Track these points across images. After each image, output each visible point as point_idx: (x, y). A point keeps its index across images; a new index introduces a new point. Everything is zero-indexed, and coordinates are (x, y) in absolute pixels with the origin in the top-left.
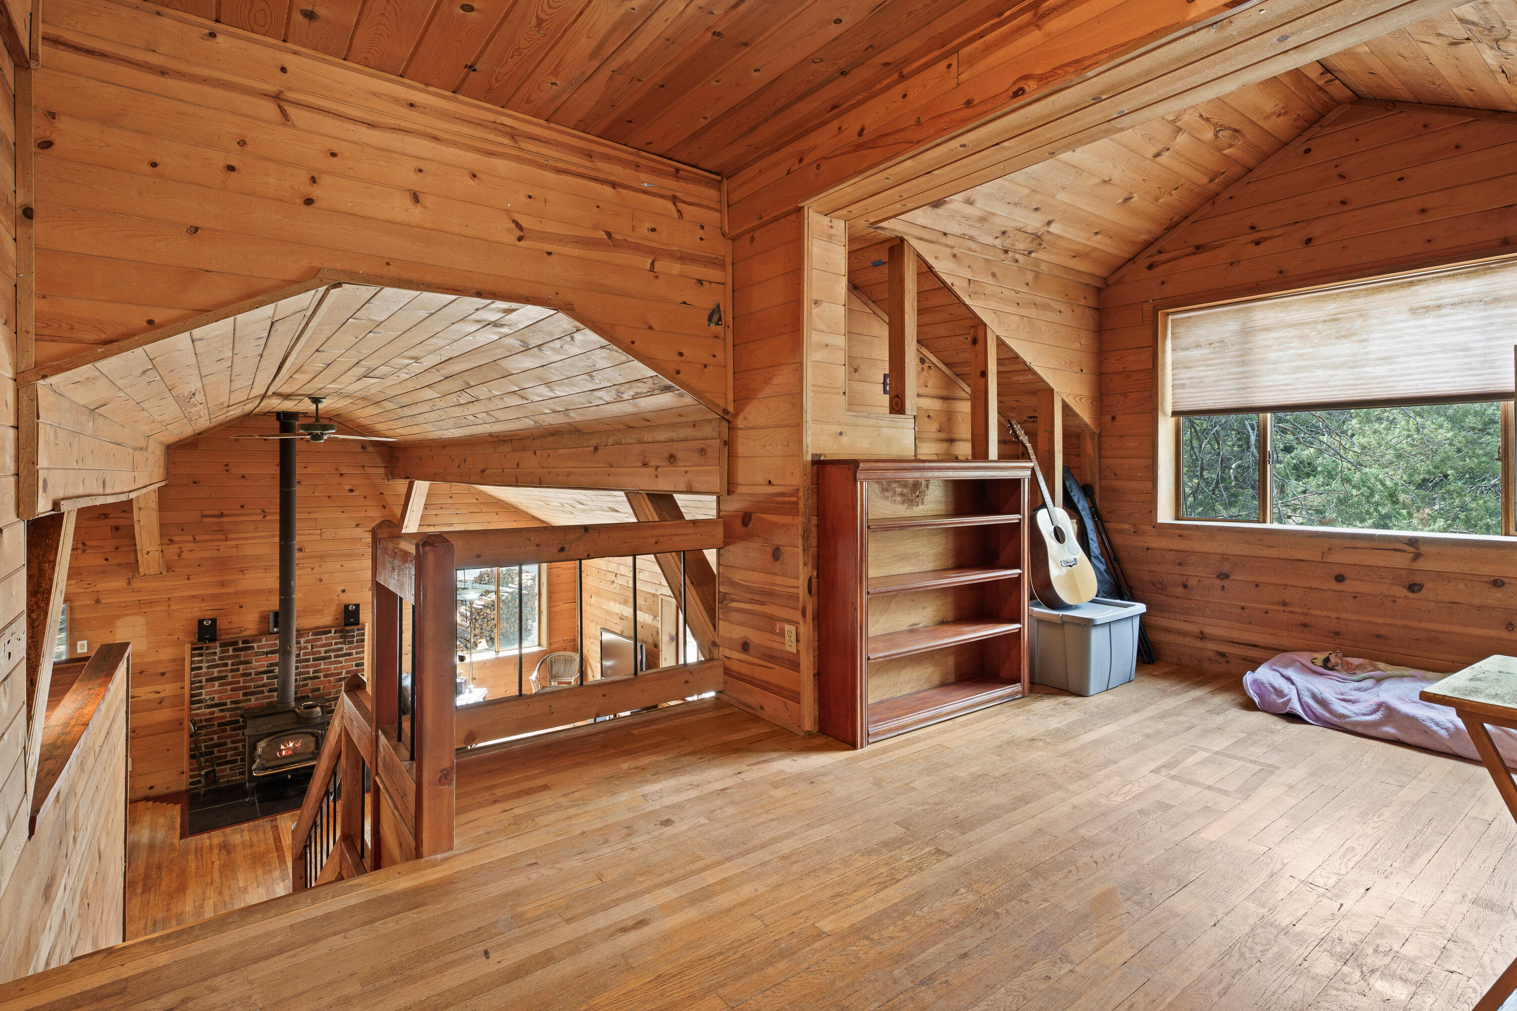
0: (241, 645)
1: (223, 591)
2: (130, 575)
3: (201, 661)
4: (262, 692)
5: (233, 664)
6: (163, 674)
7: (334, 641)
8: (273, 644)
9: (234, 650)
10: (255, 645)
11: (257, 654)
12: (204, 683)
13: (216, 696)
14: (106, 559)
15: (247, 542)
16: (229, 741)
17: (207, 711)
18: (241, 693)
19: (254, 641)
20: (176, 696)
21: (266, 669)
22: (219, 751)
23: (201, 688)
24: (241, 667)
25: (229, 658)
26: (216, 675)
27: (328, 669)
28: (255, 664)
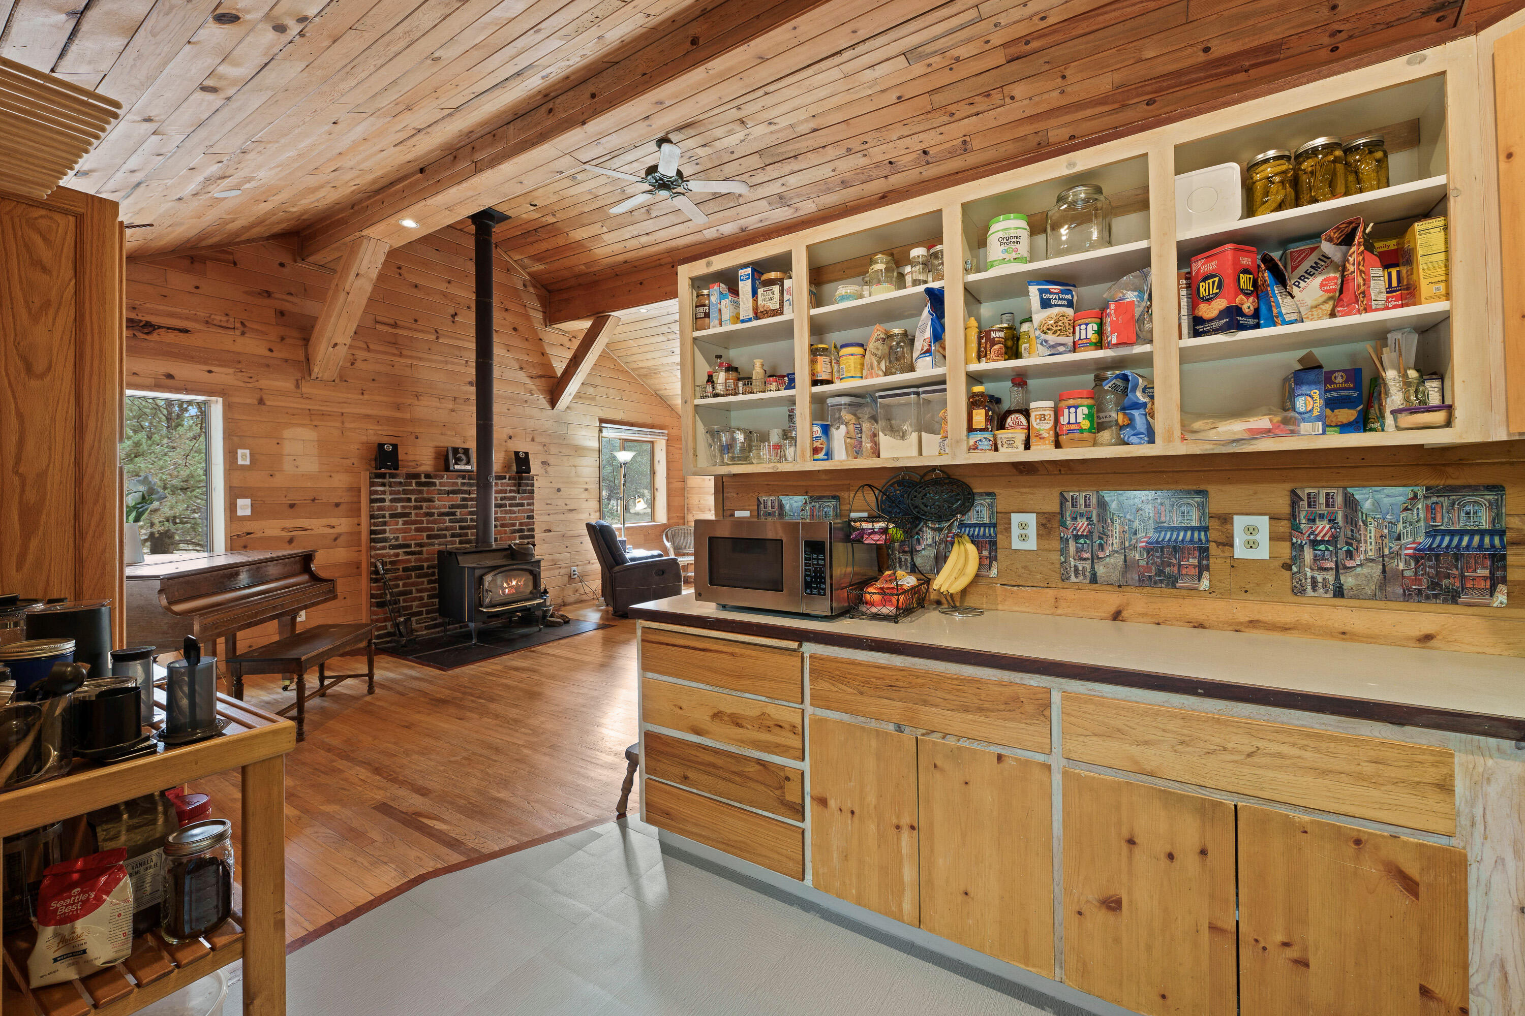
0: (423, 480)
1: (398, 415)
2: (299, 375)
3: (384, 493)
4: (445, 536)
5: (416, 501)
6: (337, 505)
7: (508, 488)
8: (454, 483)
9: (418, 484)
10: (437, 481)
11: (440, 492)
12: (387, 519)
13: (400, 535)
14: (271, 350)
15: (421, 363)
16: (414, 589)
17: (392, 552)
18: (425, 534)
19: (436, 477)
20: (351, 533)
21: (447, 510)
22: (405, 601)
23: (385, 524)
24: (425, 504)
25: (412, 492)
26: (399, 511)
27: (504, 518)
28: (437, 502)
